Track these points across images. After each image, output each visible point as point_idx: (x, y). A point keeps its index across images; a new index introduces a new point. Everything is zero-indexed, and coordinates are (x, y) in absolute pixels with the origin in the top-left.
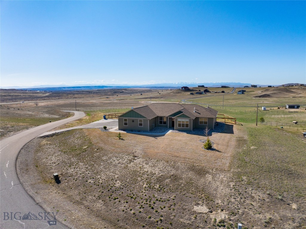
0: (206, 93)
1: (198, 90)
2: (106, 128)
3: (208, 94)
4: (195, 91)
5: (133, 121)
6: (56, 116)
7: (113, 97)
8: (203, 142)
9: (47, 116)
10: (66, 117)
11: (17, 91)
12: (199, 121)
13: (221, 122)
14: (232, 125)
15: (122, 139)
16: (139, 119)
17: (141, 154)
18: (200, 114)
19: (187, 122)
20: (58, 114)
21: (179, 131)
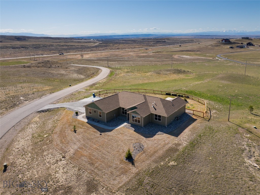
0: (248, 46)
1: (240, 43)
2: (78, 113)
3: (251, 48)
4: (236, 44)
5: (95, 112)
6: (82, 77)
7: (151, 49)
8: (135, 147)
9: (75, 76)
10: (90, 77)
11: (75, 39)
12: (155, 117)
13: (189, 114)
14: (196, 120)
15: (75, 131)
16: (99, 111)
17: (70, 155)
18: (156, 110)
19: (139, 118)
20: (85, 74)
21: (131, 126)
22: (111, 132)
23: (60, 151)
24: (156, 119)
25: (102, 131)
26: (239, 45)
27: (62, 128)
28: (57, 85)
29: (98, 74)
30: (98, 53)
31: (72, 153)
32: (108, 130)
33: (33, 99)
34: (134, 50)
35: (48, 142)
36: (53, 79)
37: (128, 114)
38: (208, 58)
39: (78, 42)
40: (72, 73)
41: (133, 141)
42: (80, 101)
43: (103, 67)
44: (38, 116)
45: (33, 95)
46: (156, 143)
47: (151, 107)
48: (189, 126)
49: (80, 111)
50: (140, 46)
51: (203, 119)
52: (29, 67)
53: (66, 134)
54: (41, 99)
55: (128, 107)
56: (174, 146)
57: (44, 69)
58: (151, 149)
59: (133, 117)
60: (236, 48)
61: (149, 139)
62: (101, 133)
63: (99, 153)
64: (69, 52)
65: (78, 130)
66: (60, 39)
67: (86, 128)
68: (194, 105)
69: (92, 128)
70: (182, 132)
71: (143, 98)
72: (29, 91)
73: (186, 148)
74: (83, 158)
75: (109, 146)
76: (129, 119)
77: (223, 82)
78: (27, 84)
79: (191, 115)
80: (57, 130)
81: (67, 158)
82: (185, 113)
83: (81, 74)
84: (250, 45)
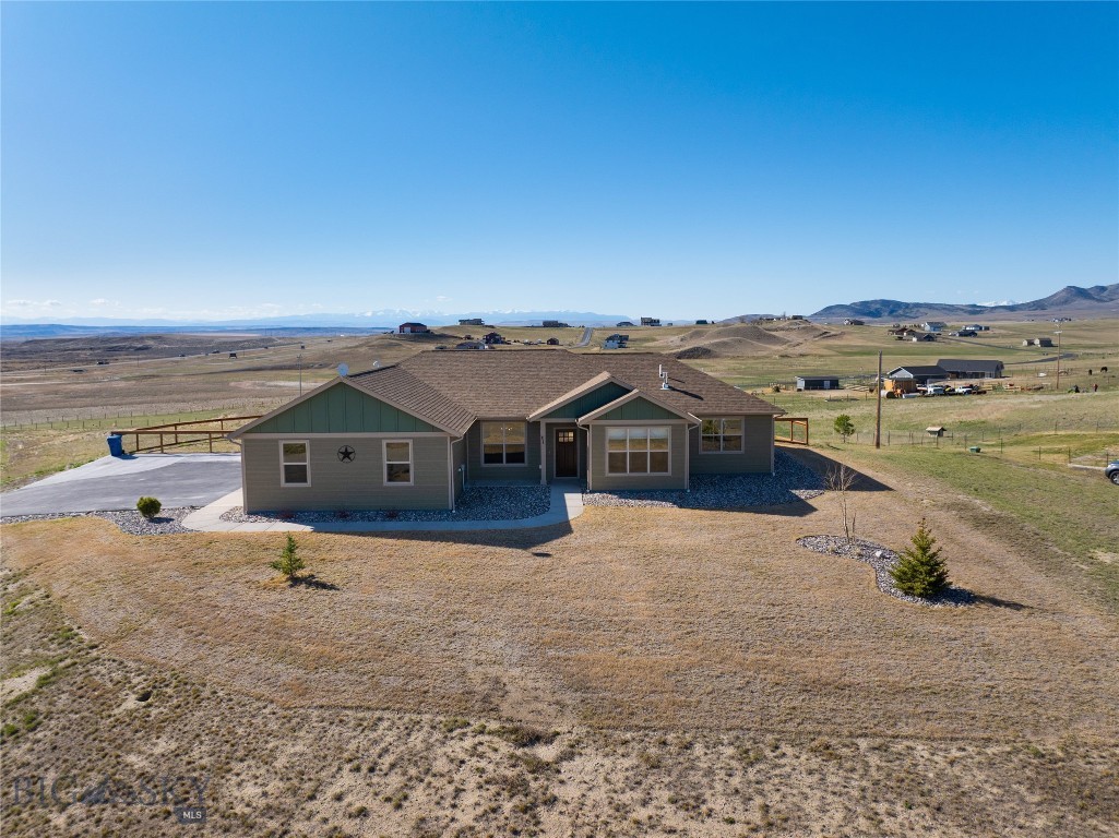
2: (157, 511)
12: (701, 436)
16: (389, 439)
19: (660, 442)
24: (710, 444)
42: (29, 487)
84: (497, 342)
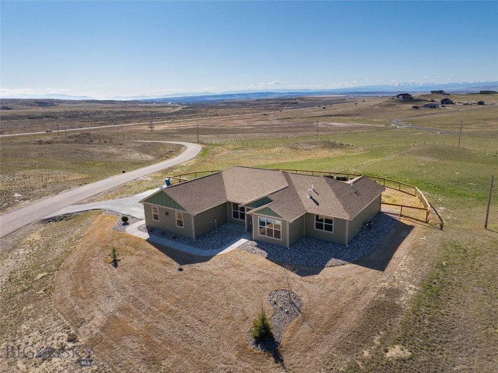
0: (444, 105)
1: (430, 100)
2: (128, 220)
3: (449, 107)
4: (423, 102)
5: (167, 214)
6: (149, 157)
7: (274, 114)
8: (275, 303)
9: (136, 156)
10: (164, 158)
11: (140, 103)
12: (315, 222)
13: (390, 215)
14: (411, 227)
15: (115, 263)
16: (177, 211)
17: (92, 332)
18: (317, 204)
19: (277, 226)
20: (155, 153)
21: (257, 246)
22: (208, 263)
23: (65, 321)
24: (319, 226)
25: (184, 259)
26: (427, 103)
27: (85, 255)
28: (99, 173)
29: (180, 153)
30: (180, 122)
31: (98, 324)
32: (199, 257)
33: (41, 196)
34: (244, 116)
35: (40, 292)
36: (91, 162)
37: (250, 217)
38: (377, 125)
39: (145, 106)
40: (131, 152)
41: (268, 286)
42: (136, 195)
43: (190, 142)
44: (41, 230)
45: (43, 189)
46: (332, 289)
47: (305, 197)
48: (402, 242)
49: (135, 215)
50: (254, 111)
51: (427, 224)
52: (49, 143)
53: (92, 270)
54: (57, 196)
55: (247, 200)
56: (383, 295)
57: (77, 146)
58: (322, 307)
59: (262, 223)
60: (423, 108)
61: (310, 278)
62: (182, 267)
63: (176, 323)
64: (128, 122)
65: (125, 260)
66: (114, 103)
67: (143, 253)
68: (393, 196)
69: (160, 253)
70: (390, 259)
71: (283, 178)
72: (38, 182)
73: (418, 301)
74: (127, 341)
75: (205, 303)
76: (250, 229)
77: (423, 158)
78: (37, 171)
79: (397, 218)
80: (72, 260)
81: (82, 340)
82: (380, 214)
83: (147, 152)
84: (447, 103)
